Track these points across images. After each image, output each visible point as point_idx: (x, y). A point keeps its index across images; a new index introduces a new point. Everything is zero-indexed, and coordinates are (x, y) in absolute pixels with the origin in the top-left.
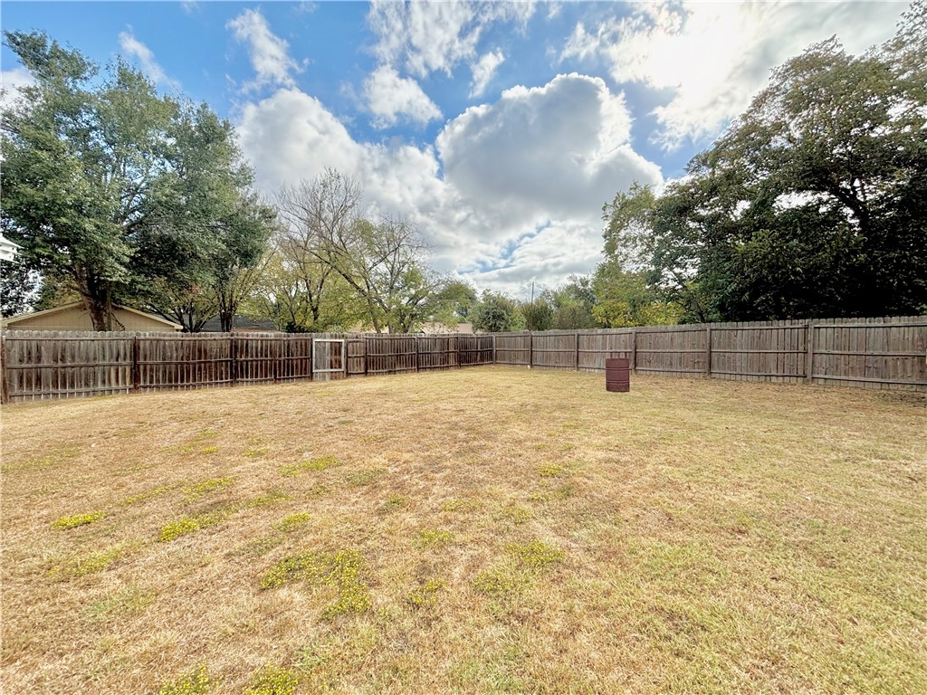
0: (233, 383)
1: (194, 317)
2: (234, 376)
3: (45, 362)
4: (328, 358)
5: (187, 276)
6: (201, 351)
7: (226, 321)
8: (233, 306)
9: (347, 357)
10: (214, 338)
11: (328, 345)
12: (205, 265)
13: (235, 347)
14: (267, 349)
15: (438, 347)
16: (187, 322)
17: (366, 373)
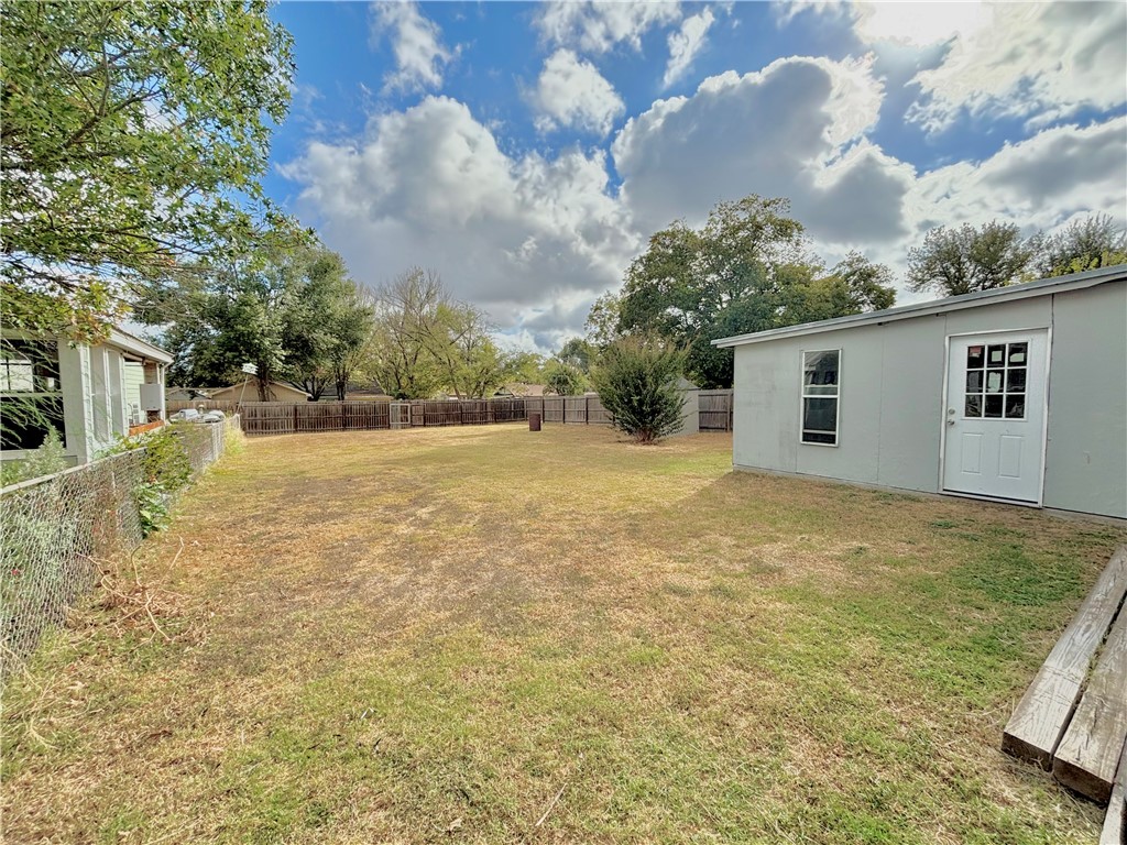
0: (344, 430)
1: (315, 384)
2: (345, 425)
3: (258, 417)
4: (399, 416)
5: (314, 362)
6: (326, 411)
7: (341, 387)
8: (346, 376)
9: (412, 415)
10: (334, 405)
11: (399, 408)
12: (326, 353)
13: (345, 410)
14: (362, 410)
15: (478, 408)
16: (310, 388)
17: (425, 426)
